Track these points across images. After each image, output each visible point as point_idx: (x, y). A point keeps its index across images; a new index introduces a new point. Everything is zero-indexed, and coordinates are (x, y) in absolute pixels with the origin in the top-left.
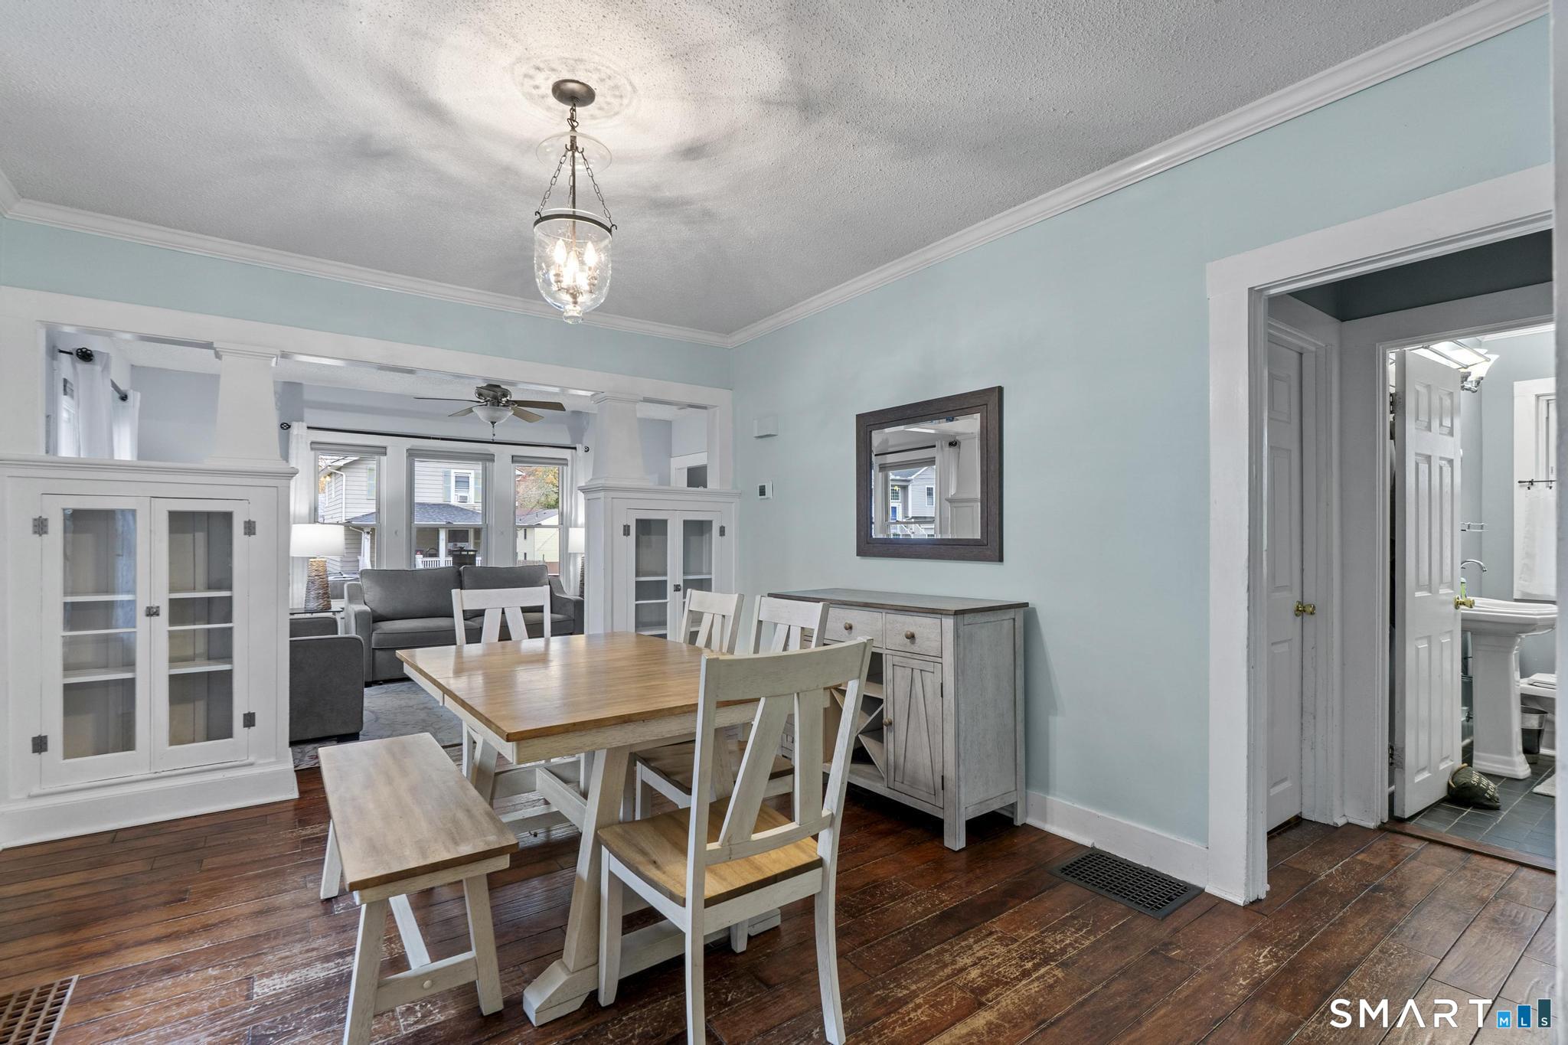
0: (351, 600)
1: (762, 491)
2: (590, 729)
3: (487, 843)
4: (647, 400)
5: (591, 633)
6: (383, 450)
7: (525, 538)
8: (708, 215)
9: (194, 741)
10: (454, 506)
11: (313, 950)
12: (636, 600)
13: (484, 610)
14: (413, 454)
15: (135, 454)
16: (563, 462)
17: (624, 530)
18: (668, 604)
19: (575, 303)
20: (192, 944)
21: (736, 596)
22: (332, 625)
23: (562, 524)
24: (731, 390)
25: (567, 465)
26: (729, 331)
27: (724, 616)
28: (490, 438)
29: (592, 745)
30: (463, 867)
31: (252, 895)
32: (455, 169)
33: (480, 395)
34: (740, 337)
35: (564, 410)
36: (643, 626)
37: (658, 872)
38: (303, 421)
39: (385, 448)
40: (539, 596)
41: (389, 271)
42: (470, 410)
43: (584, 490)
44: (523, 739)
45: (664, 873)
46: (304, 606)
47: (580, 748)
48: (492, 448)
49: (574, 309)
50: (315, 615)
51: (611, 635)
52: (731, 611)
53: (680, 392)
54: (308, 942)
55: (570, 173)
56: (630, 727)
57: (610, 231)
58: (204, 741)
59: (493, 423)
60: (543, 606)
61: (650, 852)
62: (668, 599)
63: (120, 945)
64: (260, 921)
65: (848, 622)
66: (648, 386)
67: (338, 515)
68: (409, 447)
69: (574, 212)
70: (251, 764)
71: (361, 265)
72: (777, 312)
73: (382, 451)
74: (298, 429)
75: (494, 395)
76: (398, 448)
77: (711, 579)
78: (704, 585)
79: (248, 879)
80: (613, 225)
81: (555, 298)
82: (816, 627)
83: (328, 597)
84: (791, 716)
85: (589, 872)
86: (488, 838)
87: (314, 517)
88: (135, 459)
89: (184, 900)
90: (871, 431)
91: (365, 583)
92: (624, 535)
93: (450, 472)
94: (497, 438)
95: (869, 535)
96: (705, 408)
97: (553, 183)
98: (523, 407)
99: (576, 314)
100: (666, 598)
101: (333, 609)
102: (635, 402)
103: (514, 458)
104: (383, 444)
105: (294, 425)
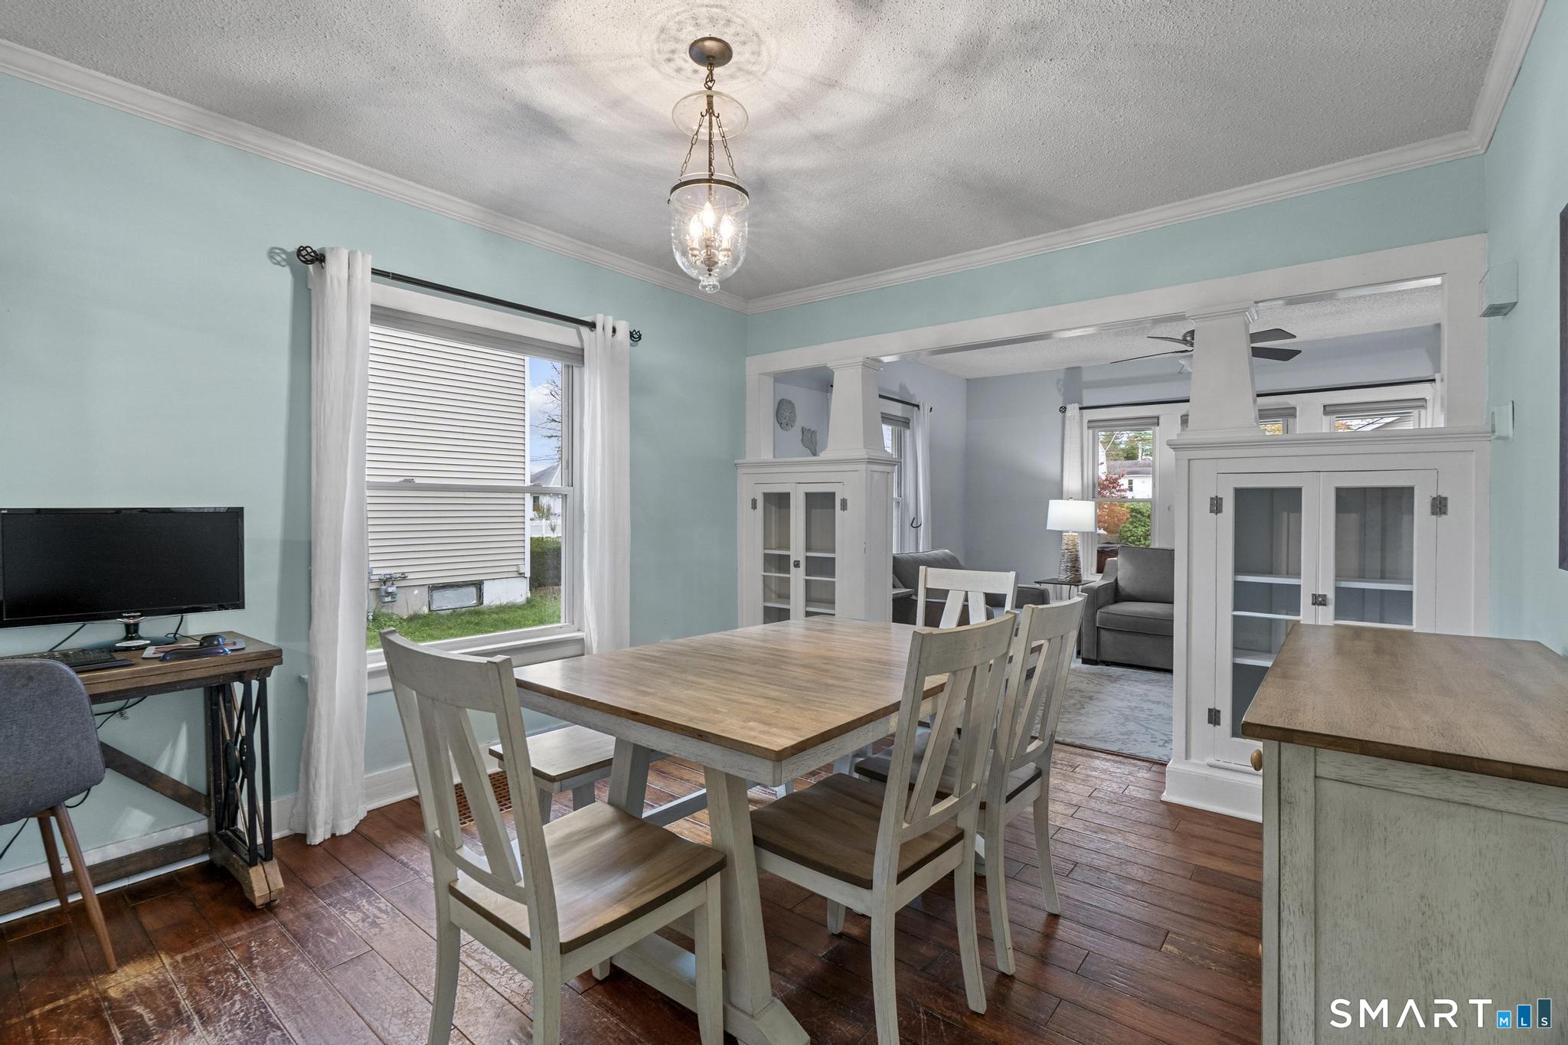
6: (1156, 420)
12: (1235, 609)
17: (1212, 504)
38: (1078, 402)
39: (1158, 418)
48: (1292, 399)
62: (1302, 616)
74: (1073, 410)
76: (1171, 415)
77: (1411, 593)
92: (1211, 511)
100: (1297, 614)
103: (1327, 409)
104: (1155, 414)
105: (1069, 407)
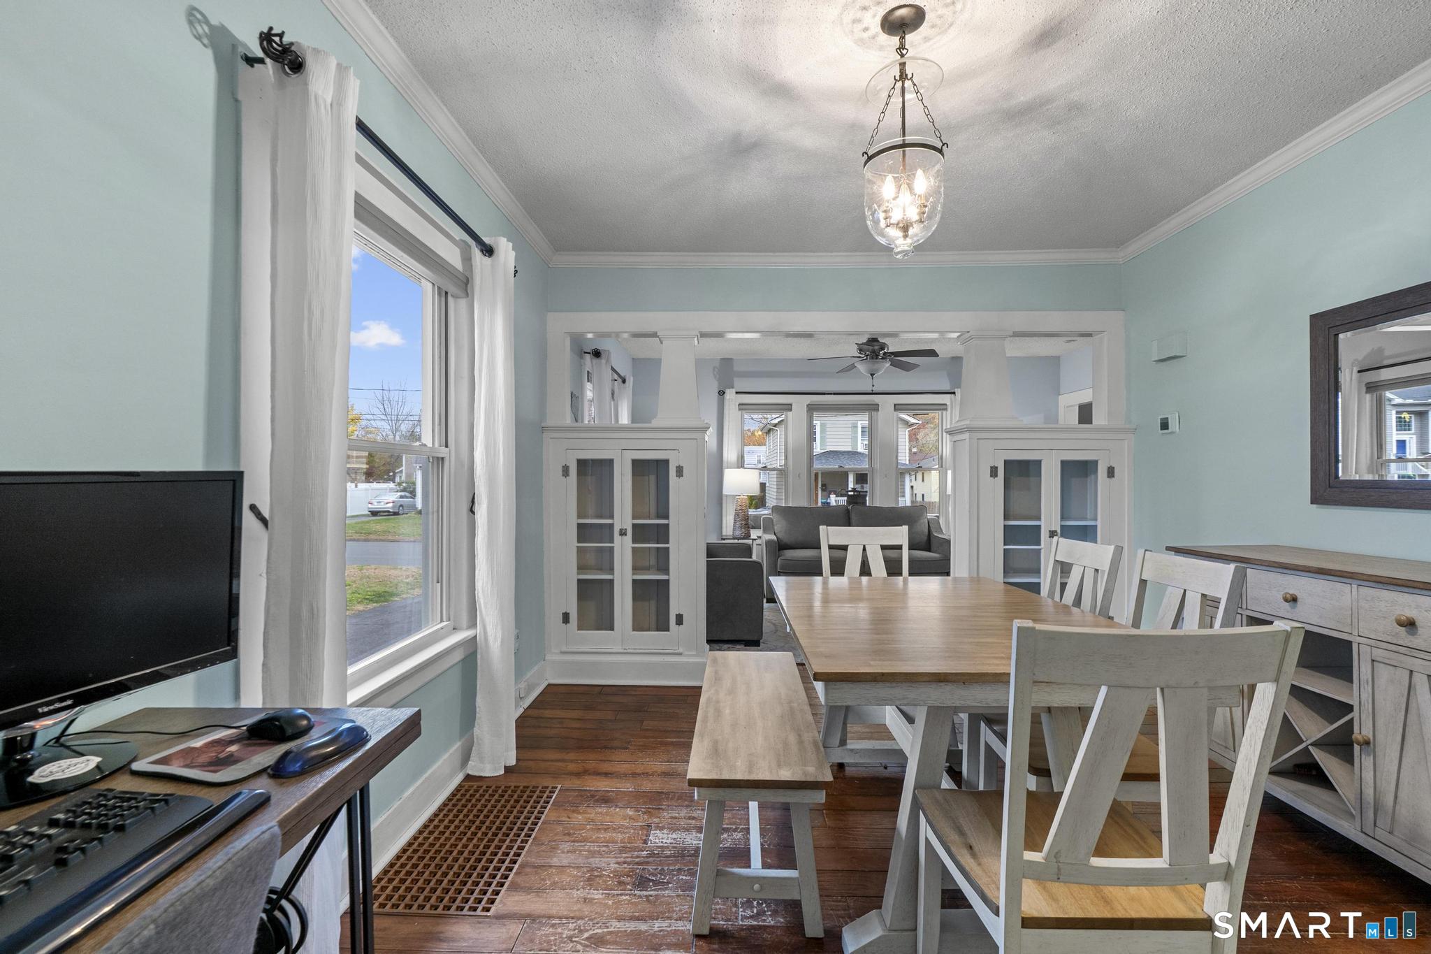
0: (765, 531)
1: (1165, 425)
2: (901, 682)
3: (805, 774)
4: (1017, 335)
5: (957, 576)
6: (790, 406)
7: (923, 480)
8: (1076, 108)
9: (648, 630)
10: (860, 453)
11: (694, 818)
12: (1005, 545)
13: (848, 546)
14: (812, 409)
15: (630, 419)
16: (943, 407)
17: (991, 472)
18: (1042, 551)
19: (906, 236)
20: (623, 785)
21: (1112, 548)
22: (748, 550)
23: (942, 467)
24: (1123, 310)
25: (946, 409)
26: (1120, 243)
27: (1097, 570)
28: (869, 389)
29: (904, 699)
30: (782, 790)
31: (665, 757)
32: (809, 141)
33: (861, 350)
34: (1134, 248)
35: (938, 356)
36: (1014, 573)
37: (972, 861)
38: (733, 388)
39: (791, 405)
40: (899, 535)
41: (774, 252)
42: (853, 366)
43: (951, 432)
44: (830, 681)
45: (979, 864)
46: (732, 534)
47: (891, 700)
48: (876, 398)
49: (905, 242)
50: (740, 541)
51: (976, 580)
52: (1105, 566)
53: (1056, 320)
54: (692, 810)
55: (901, 105)
56: (947, 688)
57: (940, 151)
58: (655, 631)
59: (872, 375)
60: (901, 546)
61: (968, 832)
62: (1042, 546)
63: (587, 771)
64: (666, 781)
65: (1291, 592)
66: (1019, 320)
67: (774, 462)
68: (808, 403)
69: (904, 140)
70: (680, 654)
71: (753, 252)
72: (1184, 206)
73: (788, 407)
74: (730, 394)
75: (873, 349)
76: (800, 403)
77: (1096, 526)
78: (1086, 533)
79: (667, 744)
80: (943, 145)
81: (883, 235)
82: (1223, 596)
83: (749, 527)
84: (1152, 715)
85: (907, 831)
86: (807, 768)
87: (741, 464)
88: (630, 422)
89: (627, 748)
90: (1337, 335)
91: (775, 518)
92: (991, 476)
93: (857, 424)
94: (876, 389)
95: (1332, 478)
96: (1090, 335)
97: (881, 119)
98: (901, 360)
99: (907, 248)
100: (1040, 544)
101: (752, 537)
102: (1004, 338)
103: (897, 407)
104: (789, 402)
105: (728, 391)
